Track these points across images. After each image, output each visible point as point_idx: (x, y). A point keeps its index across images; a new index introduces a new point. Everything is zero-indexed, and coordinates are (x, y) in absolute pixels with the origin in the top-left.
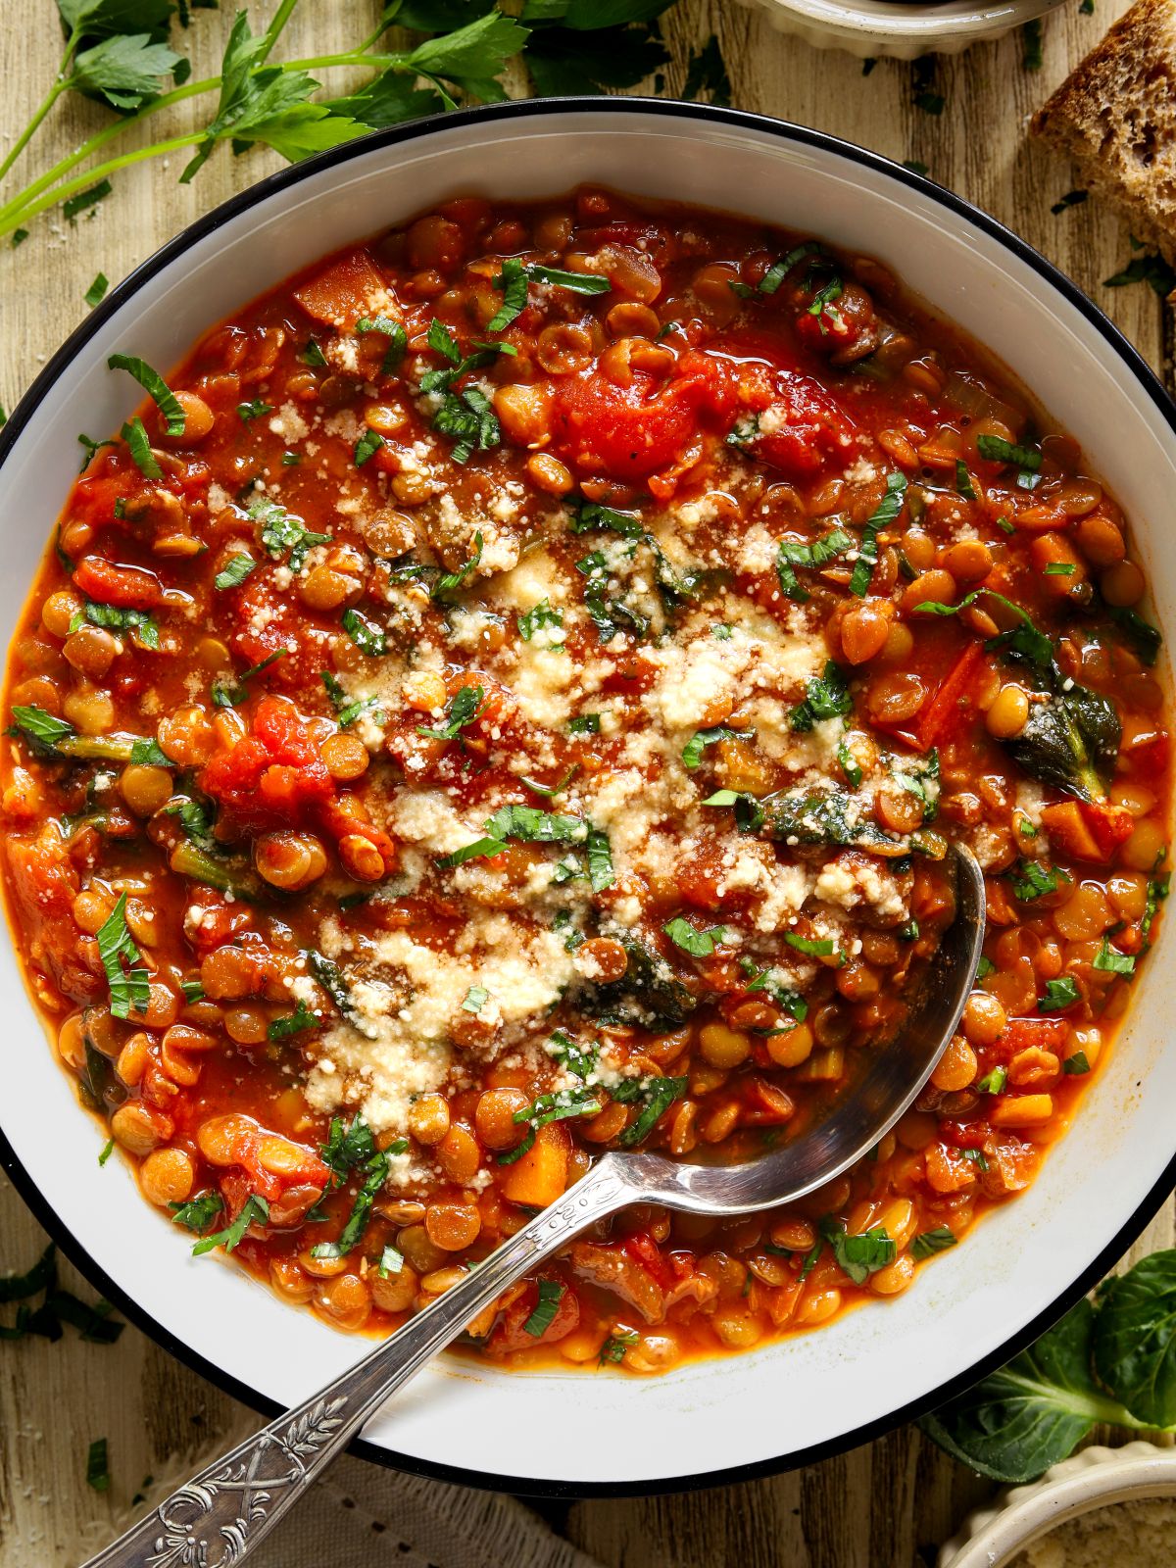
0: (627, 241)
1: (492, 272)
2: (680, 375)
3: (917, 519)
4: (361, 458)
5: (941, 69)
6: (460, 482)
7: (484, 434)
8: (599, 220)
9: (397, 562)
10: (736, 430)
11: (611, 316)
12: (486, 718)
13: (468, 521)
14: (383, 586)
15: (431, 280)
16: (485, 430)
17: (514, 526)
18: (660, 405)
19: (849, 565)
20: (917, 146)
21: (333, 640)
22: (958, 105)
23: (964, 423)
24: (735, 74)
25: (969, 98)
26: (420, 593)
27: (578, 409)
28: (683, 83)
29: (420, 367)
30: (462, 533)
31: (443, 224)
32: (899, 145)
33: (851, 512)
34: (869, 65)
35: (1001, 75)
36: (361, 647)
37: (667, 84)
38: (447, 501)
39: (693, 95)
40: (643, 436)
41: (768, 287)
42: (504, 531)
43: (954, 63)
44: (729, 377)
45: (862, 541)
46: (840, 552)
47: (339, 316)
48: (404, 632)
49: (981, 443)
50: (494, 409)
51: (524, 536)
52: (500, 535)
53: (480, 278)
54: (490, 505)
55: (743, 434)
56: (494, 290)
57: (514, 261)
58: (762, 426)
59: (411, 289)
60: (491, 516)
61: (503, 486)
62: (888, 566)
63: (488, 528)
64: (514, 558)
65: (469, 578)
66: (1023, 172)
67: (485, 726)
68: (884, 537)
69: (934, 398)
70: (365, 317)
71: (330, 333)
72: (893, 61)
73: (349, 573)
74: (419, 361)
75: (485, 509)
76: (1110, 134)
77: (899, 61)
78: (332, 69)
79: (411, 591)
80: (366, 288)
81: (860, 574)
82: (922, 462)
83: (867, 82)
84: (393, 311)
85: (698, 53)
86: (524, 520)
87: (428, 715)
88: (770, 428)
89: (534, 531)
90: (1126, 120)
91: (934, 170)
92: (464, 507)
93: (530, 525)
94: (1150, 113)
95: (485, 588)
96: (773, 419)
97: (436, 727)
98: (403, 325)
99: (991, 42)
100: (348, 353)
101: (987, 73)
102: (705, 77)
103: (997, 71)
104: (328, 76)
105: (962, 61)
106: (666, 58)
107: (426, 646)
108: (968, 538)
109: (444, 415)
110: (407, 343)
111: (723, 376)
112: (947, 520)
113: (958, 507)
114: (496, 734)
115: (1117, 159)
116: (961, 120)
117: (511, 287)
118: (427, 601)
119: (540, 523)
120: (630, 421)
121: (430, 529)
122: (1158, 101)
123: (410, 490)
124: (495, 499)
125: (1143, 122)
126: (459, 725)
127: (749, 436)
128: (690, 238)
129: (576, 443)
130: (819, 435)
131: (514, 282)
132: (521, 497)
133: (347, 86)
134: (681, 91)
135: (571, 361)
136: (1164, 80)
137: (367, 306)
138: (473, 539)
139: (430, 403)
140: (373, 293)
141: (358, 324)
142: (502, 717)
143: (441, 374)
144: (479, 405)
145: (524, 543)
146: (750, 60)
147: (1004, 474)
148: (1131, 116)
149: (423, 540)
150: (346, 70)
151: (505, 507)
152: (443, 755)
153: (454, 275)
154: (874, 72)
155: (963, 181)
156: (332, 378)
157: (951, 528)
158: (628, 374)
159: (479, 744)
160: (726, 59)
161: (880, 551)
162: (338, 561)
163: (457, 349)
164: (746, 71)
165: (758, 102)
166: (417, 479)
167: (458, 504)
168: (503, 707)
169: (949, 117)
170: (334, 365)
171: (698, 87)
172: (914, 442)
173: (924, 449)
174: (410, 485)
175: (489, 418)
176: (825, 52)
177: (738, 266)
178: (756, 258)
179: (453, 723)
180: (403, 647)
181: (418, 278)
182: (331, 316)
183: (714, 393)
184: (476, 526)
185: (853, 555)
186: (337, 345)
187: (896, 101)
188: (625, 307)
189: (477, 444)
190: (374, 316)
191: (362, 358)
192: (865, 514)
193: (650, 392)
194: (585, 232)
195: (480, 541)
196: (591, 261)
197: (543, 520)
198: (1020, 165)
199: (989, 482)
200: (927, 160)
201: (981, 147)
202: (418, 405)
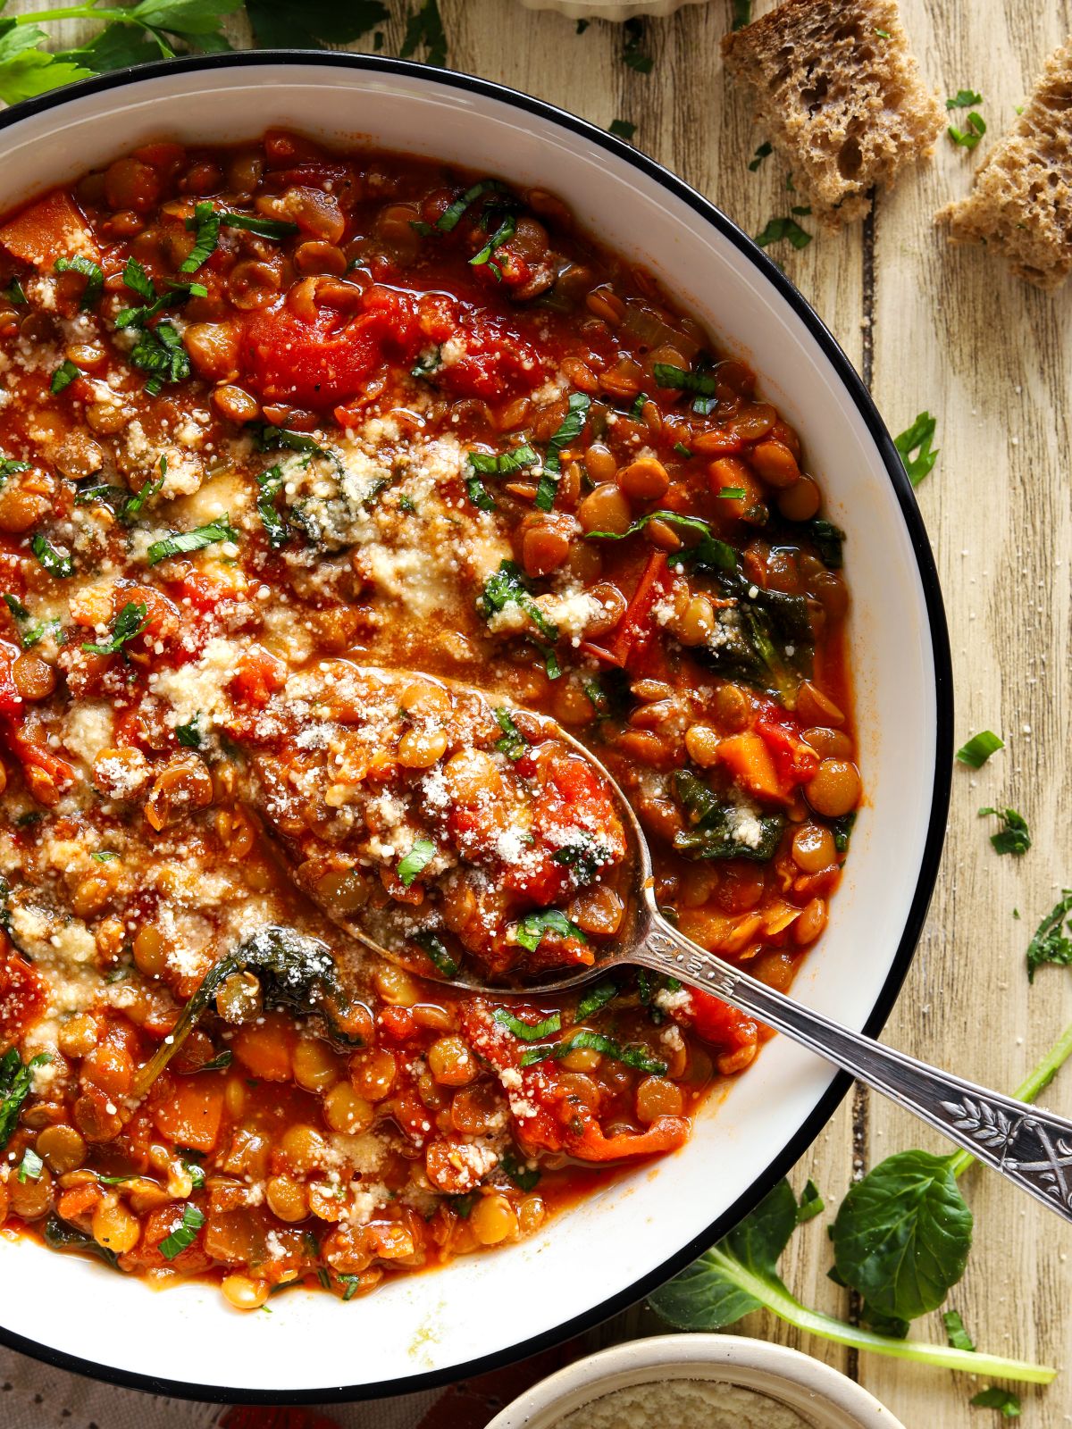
0: (315, 183)
1: (185, 213)
2: (365, 310)
3: (600, 437)
4: (57, 387)
5: (652, 31)
6: (148, 409)
7: (175, 367)
8: (285, 163)
9: (83, 483)
10: (420, 363)
11: (299, 254)
12: (149, 633)
13: (154, 446)
14: (67, 505)
15: (128, 220)
16: (176, 362)
17: (199, 452)
18: (343, 339)
19: (534, 480)
20: (626, 105)
21: (25, 562)
22: (668, 66)
23: (642, 352)
24: (452, 32)
25: (679, 60)
26: (104, 512)
27: (264, 343)
28: (402, 41)
29: (116, 304)
30: (148, 457)
31: (139, 167)
32: (609, 104)
33: (535, 429)
34: (582, 25)
35: (711, 38)
36: (48, 569)
37: (386, 41)
38: (136, 428)
39: (411, 52)
40: (325, 368)
41: (447, 225)
42: (188, 455)
43: (666, 26)
44: (410, 308)
45: (546, 458)
46: (525, 466)
47: (39, 256)
48: (89, 552)
49: (657, 370)
50: (183, 344)
51: (208, 462)
52: (184, 459)
53: (174, 219)
54: (176, 431)
55: (427, 365)
56: (187, 231)
57: (206, 204)
58: (443, 357)
59: (110, 228)
60: (175, 440)
61: (190, 413)
62: (570, 480)
63: (174, 454)
64: (197, 482)
65: (154, 500)
66: (729, 132)
67: (148, 640)
68: (566, 455)
69: (614, 328)
70: (62, 257)
71: (31, 272)
72: (605, 23)
73: (42, 494)
74: (116, 300)
75: (171, 435)
76: (786, 73)
77: (612, 23)
78: (64, 22)
79: (96, 511)
80: (65, 228)
81: (545, 490)
82: (602, 389)
83: (581, 42)
84: (91, 250)
85: (416, 12)
86: (209, 447)
87: (92, 630)
88: (451, 359)
89: (219, 457)
90: (804, 66)
91: (642, 129)
92: (151, 432)
93: (215, 452)
94: (830, 66)
95: (170, 510)
96: (454, 349)
97: (99, 641)
98: (99, 264)
99: (702, 6)
100: (46, 291)
101: (697, 36)
102: (424, 36)
103: (707, 34)
104: (60, 28)
105: (673, 24)
106: (386, 15)
107: (107, 565)
108: (647, 459)
109: (139, 350)
110: (104, 282)
111: (405, 310)
112: (627, 443)
113: (638, 431)
114: (159, 648)
115: (783, 98)
116: (670, 81)
117: (203, 229)
118: (112, 521)
119: (224, 449)
120: (315, 354)
121: (118, 452)
122: (840, 59)
123: (103, 420)
124: (181, 425)
125: (819, 71)
126: (122, 639)
127: (432, 367)
128: (376, 179)
129: (262, 376)
130: (499, 362)
131: (205, 224)
132: (206, 425)
133: (78, 39)
134: (399, 47)
135: (260, 298)
136: (852, 40)
137: (65, 246)
138: (157, 463)
139: (126, 339)
140: (72, 233)
141: (56, 265)
142: (163, 631)
143: (135, 311)
144: (170, 341)
145: (210, 467)
146: (467, 19)
147: (680, 400)
148: (811, 63)
149: (111, 463)
150: (78, 23)
151: (191, 432)
152: (109, 669)
153: (149, 216)
154: (586, 32)
155: (671, 141)
156: (32, 316)
157: (631, 451)
158: (312, 308)
159: (143, 658)
160: (444, 18)
161: (563, 467)
162: (32, 482)
163: (151, 287)
164: (462, 30)
165: (473, 60)
166: (111, 410)
167: (146, 430)
168: (165, 623)
169: (659, 78)
170: (33, 302)
171: (417, 44)
172: (595, 369)
173: (604, 377)
174: (103, 416)
175: (179, 352)
176: (540, 12)
177: (418, 205)
178: (433, 198)
179: (117, 638)
180: (88, 565)
181: (116, 218)
182: (31, 255)
183: (397, 326)
184: (161, 451)
185: (537, 471)
186: (36, 284)
187: (607, 62)
188: (310, 245)
189: (169, 377)
190: (71, 255)
191: (60, 296)
192: (548, 432)
193: (334, 327)
194: (272, 174)
195: (164, 465)
196: (278, 204)
197: (228, 447)
198: (727, 126)
199: (666, 408)
200: (636, 120)
201: (689, 107)
202: (115, 340)
